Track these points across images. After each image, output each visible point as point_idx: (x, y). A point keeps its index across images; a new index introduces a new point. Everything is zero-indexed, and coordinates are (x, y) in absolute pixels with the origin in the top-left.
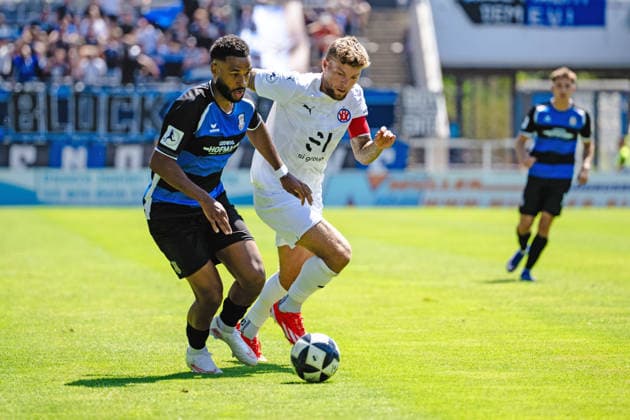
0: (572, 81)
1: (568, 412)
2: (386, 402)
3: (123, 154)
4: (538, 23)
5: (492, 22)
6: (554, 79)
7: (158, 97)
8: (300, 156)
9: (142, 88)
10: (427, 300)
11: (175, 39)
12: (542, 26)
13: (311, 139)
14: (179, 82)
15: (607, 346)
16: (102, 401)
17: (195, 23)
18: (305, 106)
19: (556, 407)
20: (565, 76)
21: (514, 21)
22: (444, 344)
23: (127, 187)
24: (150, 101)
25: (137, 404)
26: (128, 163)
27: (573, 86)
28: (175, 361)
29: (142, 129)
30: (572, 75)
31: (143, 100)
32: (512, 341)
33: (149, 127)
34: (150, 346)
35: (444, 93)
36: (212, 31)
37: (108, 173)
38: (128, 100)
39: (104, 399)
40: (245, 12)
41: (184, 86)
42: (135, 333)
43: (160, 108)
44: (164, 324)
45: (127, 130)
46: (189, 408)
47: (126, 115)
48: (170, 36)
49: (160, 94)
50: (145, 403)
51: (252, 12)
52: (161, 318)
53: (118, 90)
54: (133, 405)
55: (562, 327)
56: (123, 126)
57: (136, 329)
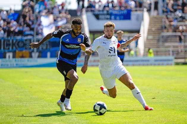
0: (122, 34)
1: (121, 118)
2: (74, 117)
3: (7, 55)
4: (114, 19)
5: (102, 19)
6: (118, 33)
7: (17, 40)
8: (109, 56)
9: (12, 38)
10: (85, 91)
11: (20, 25)
12: (115, 20)
13: (110, 50)
14: (22, 36)
15: (132, 101)
16: (1, 118)
17: (26, 21)
18: (104, 43)
19: (118, 117)
20: (120, 33)
21: (107, 19)
22: (90, 102)
23: (9, 63)
24: (14, 41)
25: (11, 119)
26: (9, 57)
27: (123, 35)
28: (20, 107)
29: (12, 48)
30: (122, 32)
31: (13, 41)
32: (107, 101)
33: (14, 48)
34: (14, 104)
35: (90, 37)
36: (30, 23)
37: (4, 59)
38: (9, 41)
39: (2, 117)
40: (39, 18)
41: (23, 37)
42: (11, 101)
43: (17, 43)
44: (18, 98)
45: (9, 49)
46: (24, 119)
47: (8, 45)
48: (19, 24)
49: (17, 39)
50: (13, 118)
51: (40, 18)
52: (17, 96)
53: (6, 39)
54: (10, 119)
55: (120, 97)
56: (8, 48)
57: (11, 99)
